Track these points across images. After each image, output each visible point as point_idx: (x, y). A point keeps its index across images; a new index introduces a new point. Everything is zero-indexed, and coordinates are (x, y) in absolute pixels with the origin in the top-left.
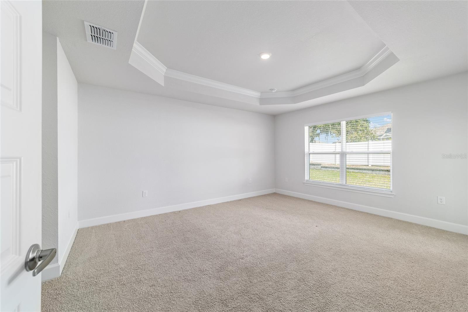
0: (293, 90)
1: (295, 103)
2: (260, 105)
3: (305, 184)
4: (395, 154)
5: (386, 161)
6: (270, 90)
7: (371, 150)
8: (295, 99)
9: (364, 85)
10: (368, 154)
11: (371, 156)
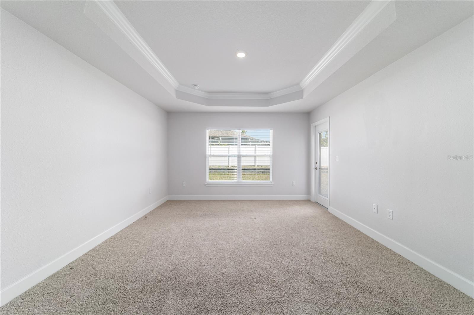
0: (210, 92)
1: (209, 106)
2: (176, 98)
3: (206, 186)
4: (275, 157)
5: (266, 162)
6: (193, 85)
7: (257, 154)
8: (209, 102)
9: (268, 106)
10: (255, 156)
11: (257, 158)
